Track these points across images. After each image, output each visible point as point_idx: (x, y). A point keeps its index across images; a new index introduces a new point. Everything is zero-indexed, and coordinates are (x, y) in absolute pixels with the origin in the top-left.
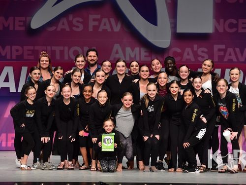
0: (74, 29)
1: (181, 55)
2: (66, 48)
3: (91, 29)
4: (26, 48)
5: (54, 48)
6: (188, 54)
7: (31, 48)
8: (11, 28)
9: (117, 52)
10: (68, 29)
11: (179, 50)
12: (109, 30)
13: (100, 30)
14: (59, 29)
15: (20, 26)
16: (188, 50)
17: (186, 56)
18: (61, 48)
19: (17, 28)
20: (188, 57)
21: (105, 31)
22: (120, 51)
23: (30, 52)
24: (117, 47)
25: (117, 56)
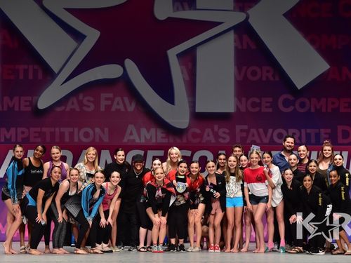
0: (85, 108)
1: (201, 136)
2: (76, 130)
3: (102, 109)
4: (32, 129)
5: (62, 130)
6: (208, 135)
7: (38, 129)
8: (16, 109)
9: (131, 134)
10: (78, 109)
11: (198, 131)
12: (123, 110)
13: (113, 109)
14: (68, 109)
15: (26, 106)
16: (208, 130)
17: (206, 138)
18: (71, 130)
19: (23, 109)
20: (208, 139)
21: (118, 111)
22: (134, 132)
23: (37, 135)
24: (131, 128)
25: (132, 138)
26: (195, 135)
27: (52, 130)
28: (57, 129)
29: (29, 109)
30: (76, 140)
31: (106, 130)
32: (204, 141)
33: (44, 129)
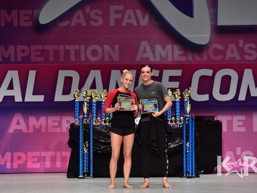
0: (92, 23)
1: (223, 53)
2: (83, 47)
3: (112, 23)
4: (33, 47)
5: (67, 47)
6: (232, 52)
7: (40, 47)
8: (15, 24)
9: (145, 51)
10: (84, 24)
11: (220, 47)
12: (135, 24)
13: (124, 24)
14: (73, 24)
15: (26, 21)
16: (232, 46)
17: (229, 54)
18: (77, 47)
19: (23, 24)
20: (232, 55)
21: (130, 25)
22: (148, 49)
23: (39, 53)
24: (144, 44)
25: (145, 56)
26: (217, 52)
27: (56, 47)
28: (62, 47)
29: (29, 24)
30: (83, 59)
31: (117, 47)
32: (227, 58)
33: (47, 47)
